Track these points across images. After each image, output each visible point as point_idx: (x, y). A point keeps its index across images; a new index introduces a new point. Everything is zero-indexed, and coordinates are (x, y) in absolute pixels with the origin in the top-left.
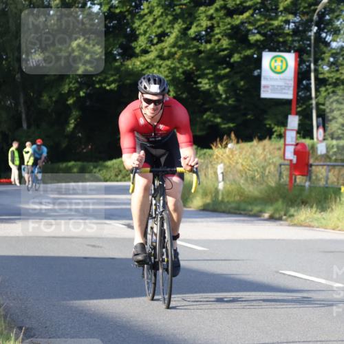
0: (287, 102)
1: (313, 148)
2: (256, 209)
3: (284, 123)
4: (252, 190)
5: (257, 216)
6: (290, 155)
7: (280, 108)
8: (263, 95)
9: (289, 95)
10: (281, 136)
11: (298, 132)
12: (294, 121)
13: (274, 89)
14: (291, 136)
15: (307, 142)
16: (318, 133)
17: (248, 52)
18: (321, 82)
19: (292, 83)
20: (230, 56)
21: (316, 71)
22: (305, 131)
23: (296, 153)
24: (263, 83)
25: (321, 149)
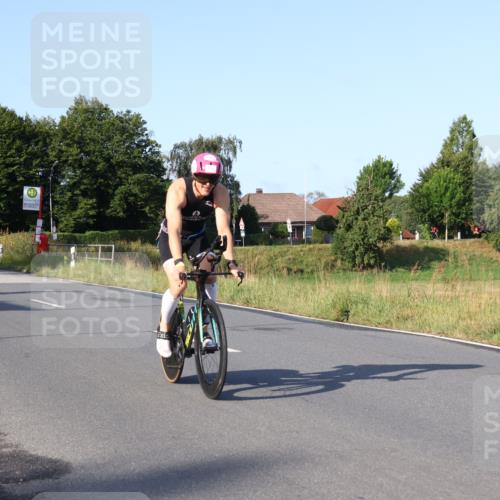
0: (37, 212)
1: (51, 236)
2: (19, 267)
3: (35, 223)
4: (17, 257)
5: (20, 271)
6: (38, 239)
7: (33, 215)
8: (24, 208)
9: (37, 209)
10: (34, 230)
11: (43, 228)
12: (40, 222)
13: (30, 205)
14: (38, 230)
15: (47, 233)
16: (53, 229)
17: (17, 186)
18: (54, 203)
19: (39, 203)
20: (7, 188)
21: (53, 197)
22: (46, 227)
23: (41, 238)
24: (24, 202)
25: (55, 236)
